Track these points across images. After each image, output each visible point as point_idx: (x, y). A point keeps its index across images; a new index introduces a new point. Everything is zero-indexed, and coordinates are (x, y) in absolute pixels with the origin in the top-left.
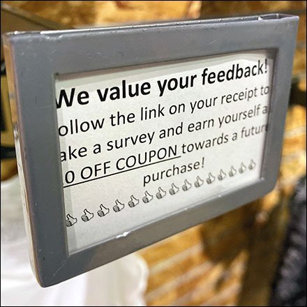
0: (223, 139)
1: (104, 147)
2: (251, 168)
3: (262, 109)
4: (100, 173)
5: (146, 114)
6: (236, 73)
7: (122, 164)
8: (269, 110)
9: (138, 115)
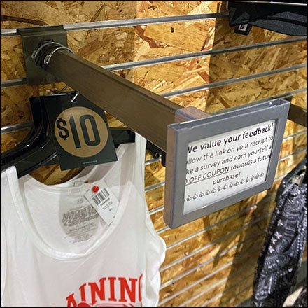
0: (250, 162)
1: (200, 169)
2: (261, 176)
3: (269, 147)
4: (197, 180)
5: (218, 154)
6: (258, 132)
7: (206, 176)
8: (272, 147)
9: (215, 154)
